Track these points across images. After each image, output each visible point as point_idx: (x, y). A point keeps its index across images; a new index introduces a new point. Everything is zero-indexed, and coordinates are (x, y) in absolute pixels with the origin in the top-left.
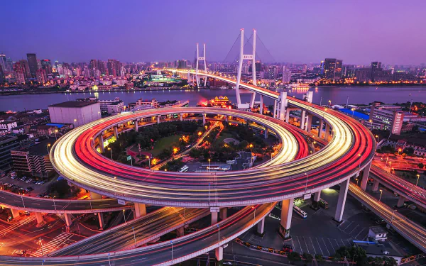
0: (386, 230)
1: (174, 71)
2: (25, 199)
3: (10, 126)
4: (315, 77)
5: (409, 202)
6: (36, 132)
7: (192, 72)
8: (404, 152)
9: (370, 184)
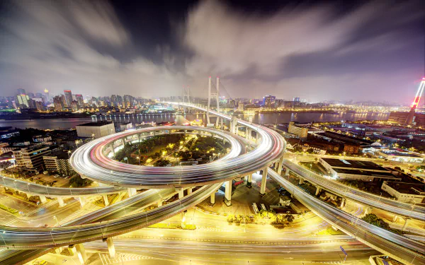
0: (290, 198)
1: (169, 103)
2: (48, 189)
3: (45, 139)
4: (259, 107)
5: (306, 182)
6: (66, 143)
7: (181, 104)
8: (308, 151)
9: (284, 171)
